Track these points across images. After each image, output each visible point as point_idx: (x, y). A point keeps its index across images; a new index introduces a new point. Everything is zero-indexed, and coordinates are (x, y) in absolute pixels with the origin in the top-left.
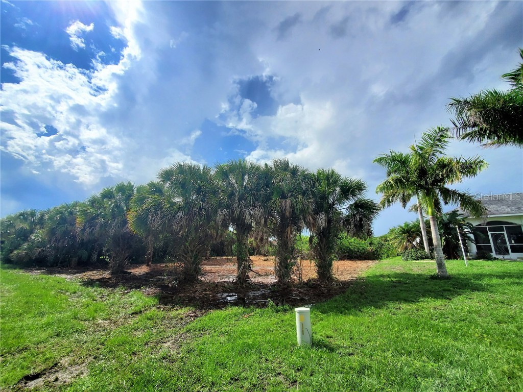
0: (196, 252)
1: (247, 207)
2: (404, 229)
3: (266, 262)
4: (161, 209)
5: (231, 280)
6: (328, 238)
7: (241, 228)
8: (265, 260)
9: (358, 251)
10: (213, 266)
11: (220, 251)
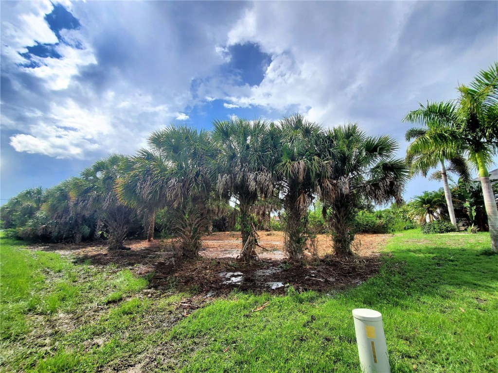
0: (196, 225)
1: (250, 170)
2: (424, 200)
3: (269, 237)
4: (151, 174)
5: (235, 256)
6: (346, 207)
7: (245, 197)
8: (268, 235)
9: (367, 225)
10: (216, 241)
11: (222, 226)
